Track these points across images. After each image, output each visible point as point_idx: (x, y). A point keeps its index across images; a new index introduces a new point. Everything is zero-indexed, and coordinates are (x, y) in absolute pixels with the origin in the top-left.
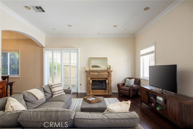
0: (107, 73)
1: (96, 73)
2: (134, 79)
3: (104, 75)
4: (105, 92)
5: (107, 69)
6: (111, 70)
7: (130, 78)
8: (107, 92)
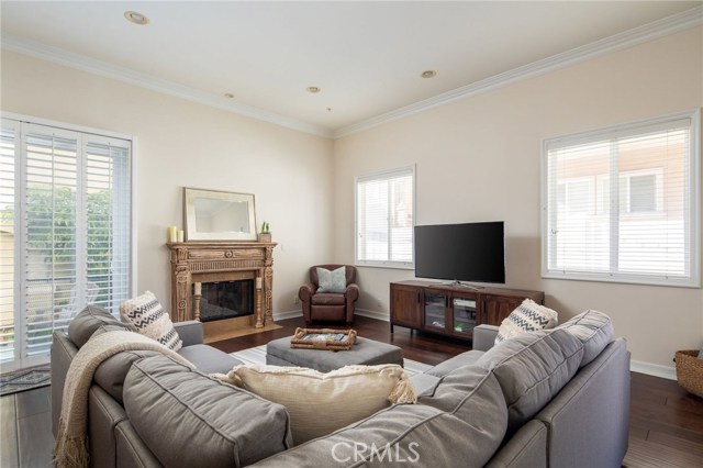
0: (257, 252)
1: (219, 254)
2: (344, 268)
3: (248, 258)
4: (252, 324)
5: (255, 238)
6: (273, 241)
7: (331, 267)
8: (258, 324)
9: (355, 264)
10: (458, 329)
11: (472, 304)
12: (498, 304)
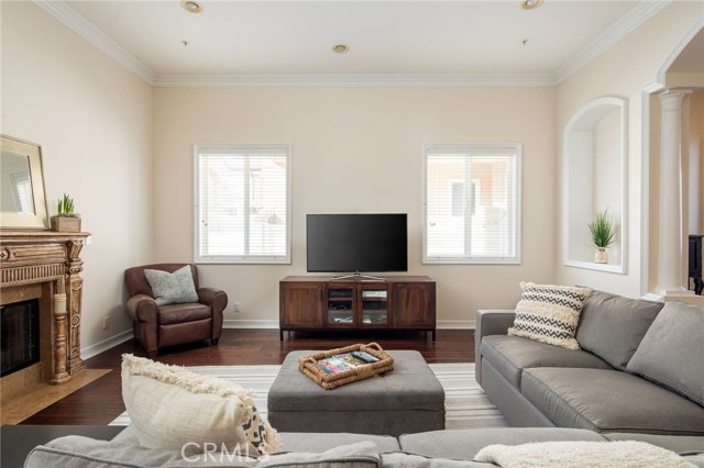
0: (55, 248)
2: (188, 268)
3: (39, 262)
4: (48, 378)
5: (46, 225)
6: (84, 229)
8: (62, 377)
9: (196, 261)
10: (368, 321)
11: (383, 294)
12: (409, 291)
